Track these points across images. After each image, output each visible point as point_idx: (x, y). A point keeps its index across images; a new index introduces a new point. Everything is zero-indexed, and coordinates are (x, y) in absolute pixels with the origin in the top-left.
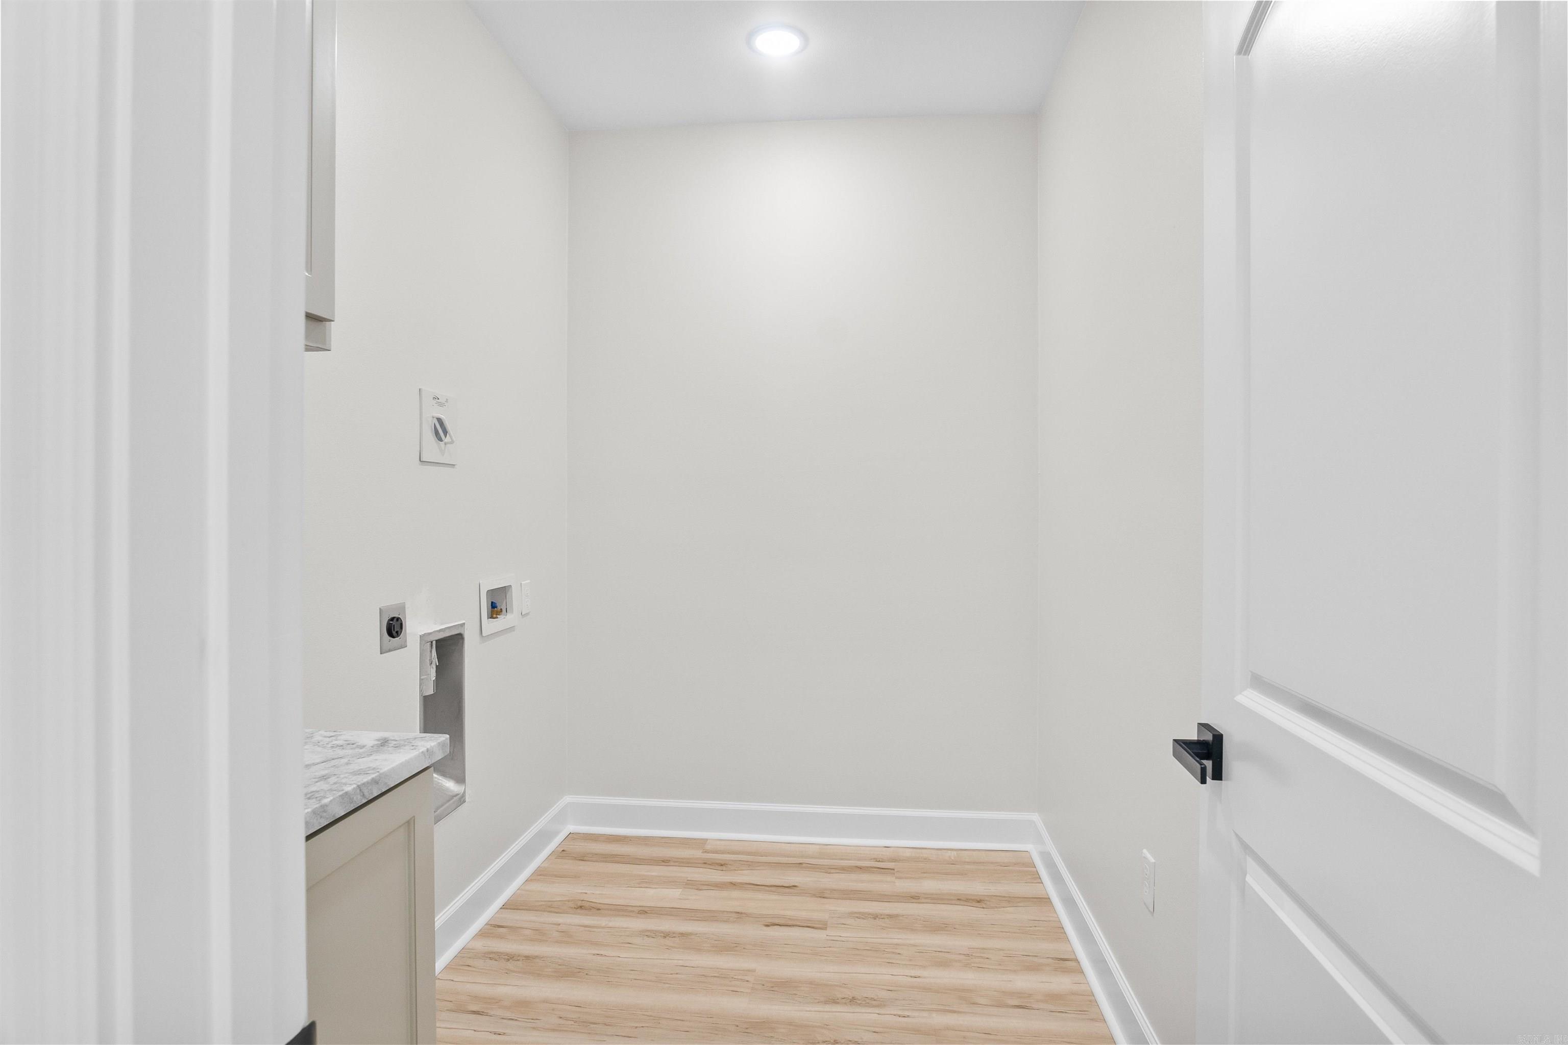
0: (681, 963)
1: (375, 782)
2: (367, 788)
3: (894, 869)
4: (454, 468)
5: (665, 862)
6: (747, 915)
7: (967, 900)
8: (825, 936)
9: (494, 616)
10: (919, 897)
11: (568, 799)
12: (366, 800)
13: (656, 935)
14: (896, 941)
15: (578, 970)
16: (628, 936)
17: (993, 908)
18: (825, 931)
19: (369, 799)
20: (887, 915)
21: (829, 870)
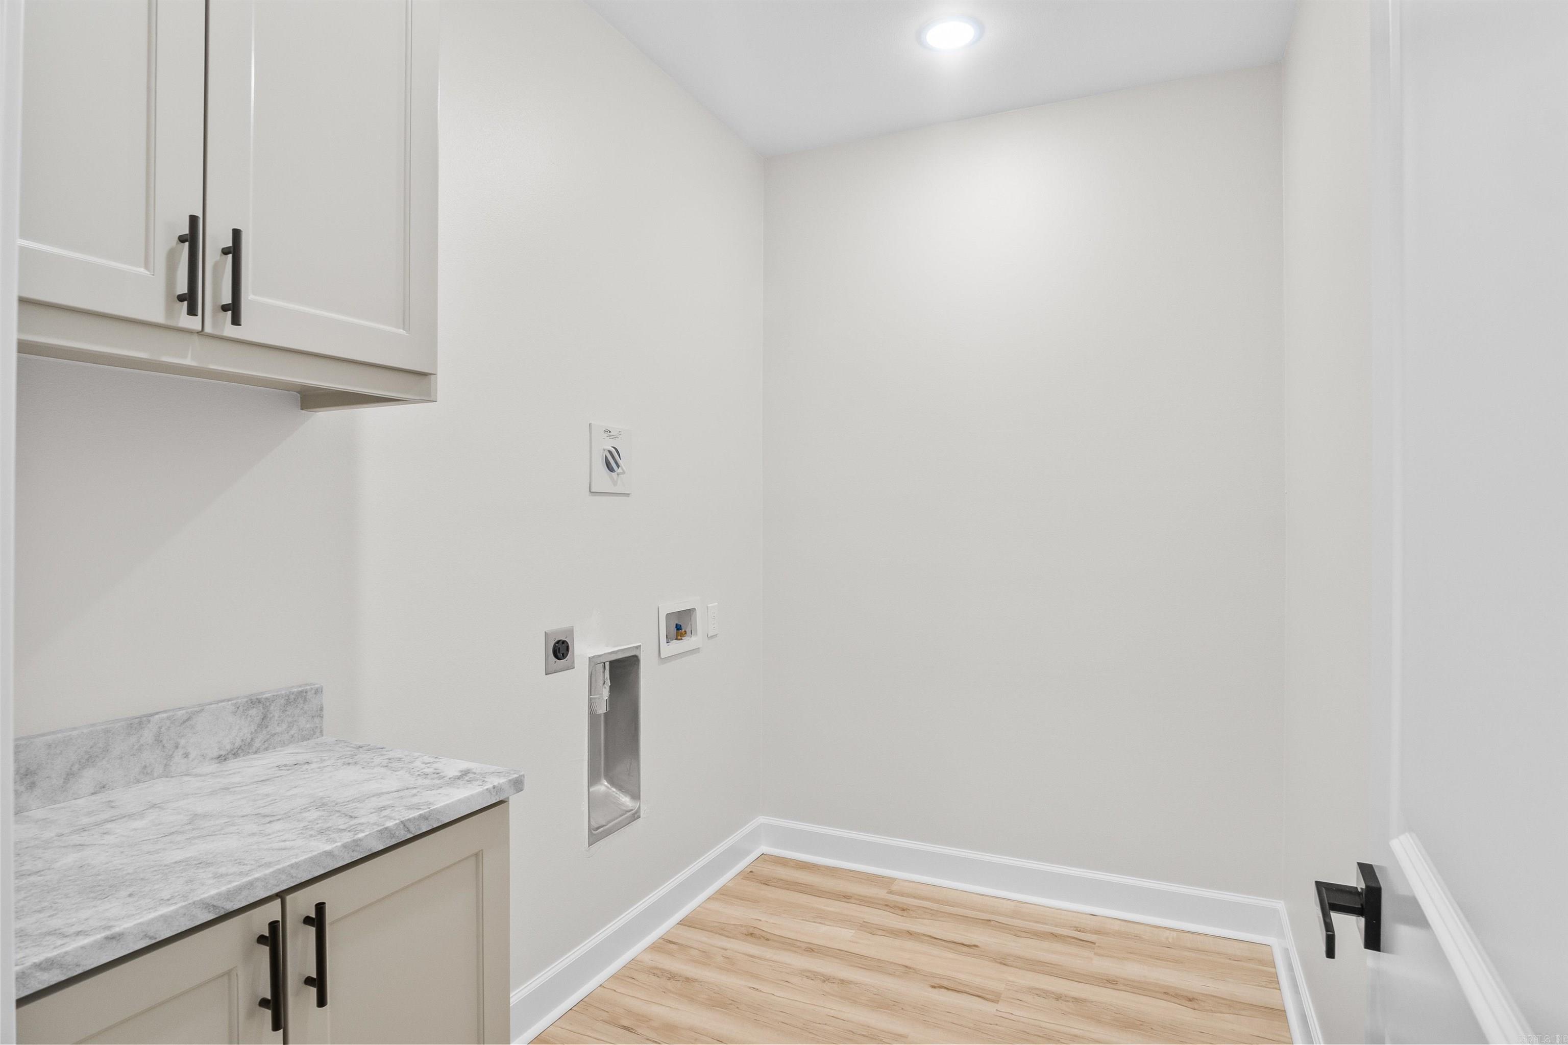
0: (833, 1013)
1: (424, 818)
2: (413, 824)
3: (1094, 943)
4: (629, 497)
5: (846, 897)
6: (915, 971)
7: (1176, 996)
8: (995, 1010)
9: (679, 638)
10: (1117, 981)
11: (762, 819)
12: (412, 836)
13: (816, 978)
14: (1076, 1032)
15: (731, 1002)
16: (788, 974)
17: (1207, 1011)
18: (996, 1004)
19: (417, 834)
20: (1073, 998)
21: (1018, 932)
